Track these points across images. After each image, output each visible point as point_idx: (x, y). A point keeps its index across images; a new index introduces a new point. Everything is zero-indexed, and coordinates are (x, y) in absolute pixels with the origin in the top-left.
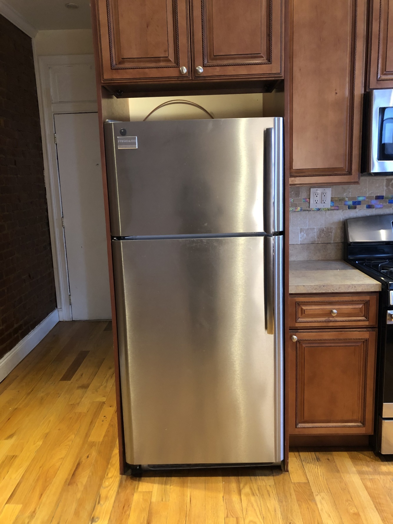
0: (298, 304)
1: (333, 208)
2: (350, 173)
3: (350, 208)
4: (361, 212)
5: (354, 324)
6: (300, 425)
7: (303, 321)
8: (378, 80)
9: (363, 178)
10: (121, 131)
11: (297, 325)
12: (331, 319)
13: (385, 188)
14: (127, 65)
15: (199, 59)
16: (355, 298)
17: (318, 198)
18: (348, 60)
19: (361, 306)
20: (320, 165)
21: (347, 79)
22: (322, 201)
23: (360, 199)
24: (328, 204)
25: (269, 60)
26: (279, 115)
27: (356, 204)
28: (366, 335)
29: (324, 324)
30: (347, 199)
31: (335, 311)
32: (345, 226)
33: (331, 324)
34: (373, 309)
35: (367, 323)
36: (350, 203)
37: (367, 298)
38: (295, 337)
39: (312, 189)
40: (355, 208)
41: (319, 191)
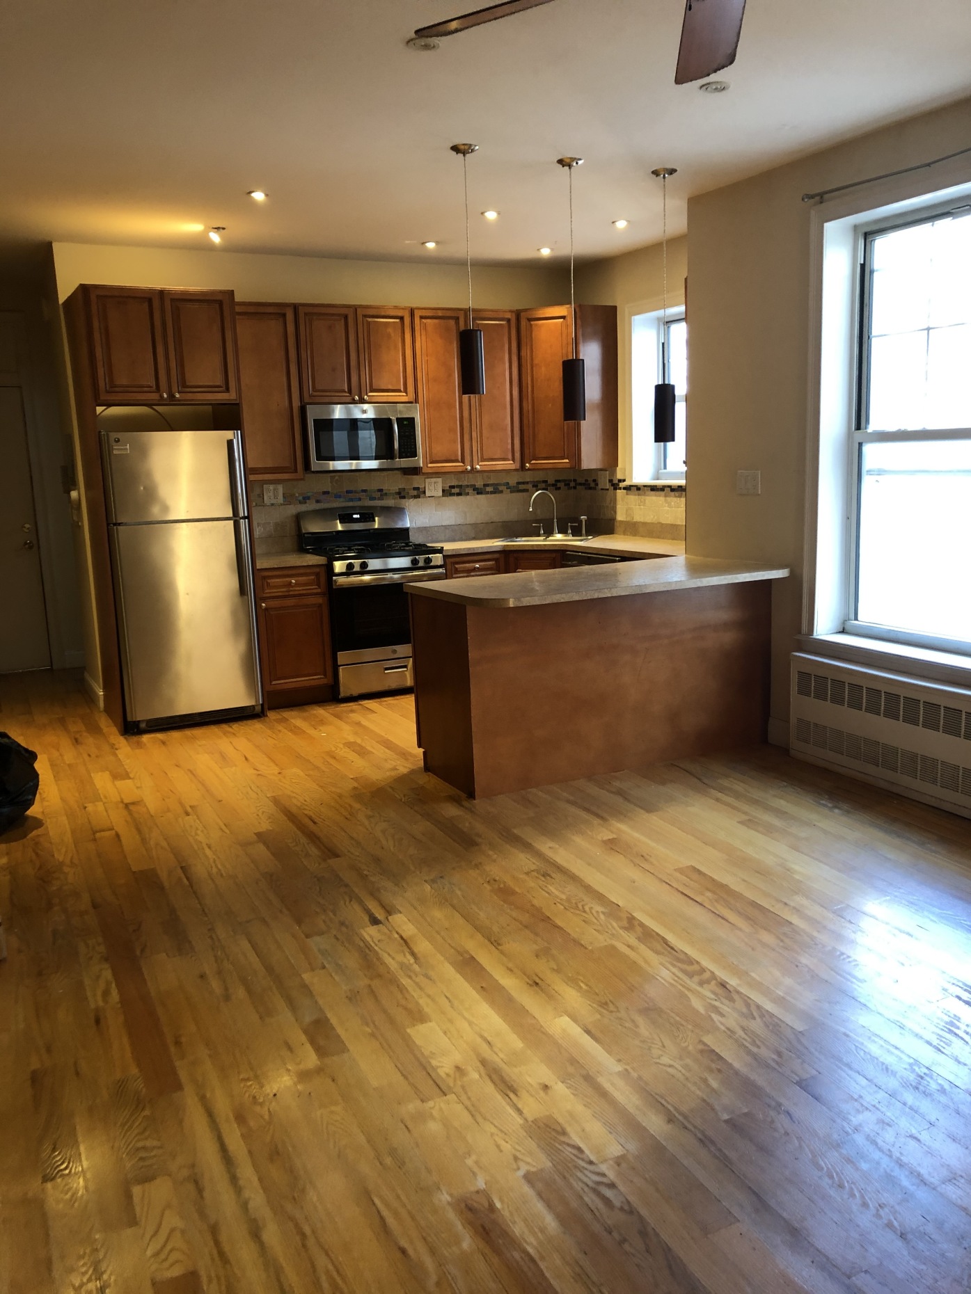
0: (264, 578)
1: (286, 503)
2: (296, 471)
3: (300, 503)
4: (311, 506)
5: (309, 592)
6: (274, 683)
7: (268, 592)
8: (311, 396)
9: (307, 475)
10: (115, 440)
11: (265, 595)
12: (291, 589)
13: (330, 484)
14: (117, 389)
15: (175, 388)
16: (308, 571)
17: (271, 494)
18: (285, 379)
19: (313, 577)
20: (270, 464)
21: (286, 393)
22: (276, 497)
23: (309, 494)
24: (281, 499)
25: (227, 390)
26: (237, 430)
27: (305, 499)
28: (319, 600)
29: (287, 594)
30: (297, 495)
31: (293, 581)
32: (298, 518)
33: (291, 593)
34: (323, 579)
35: (319, 591)
36: (301, 498)
37: (317, 570)
38: (263, 605)
39: (265, 486)
40: (306, 503)
41: (272, 487)
